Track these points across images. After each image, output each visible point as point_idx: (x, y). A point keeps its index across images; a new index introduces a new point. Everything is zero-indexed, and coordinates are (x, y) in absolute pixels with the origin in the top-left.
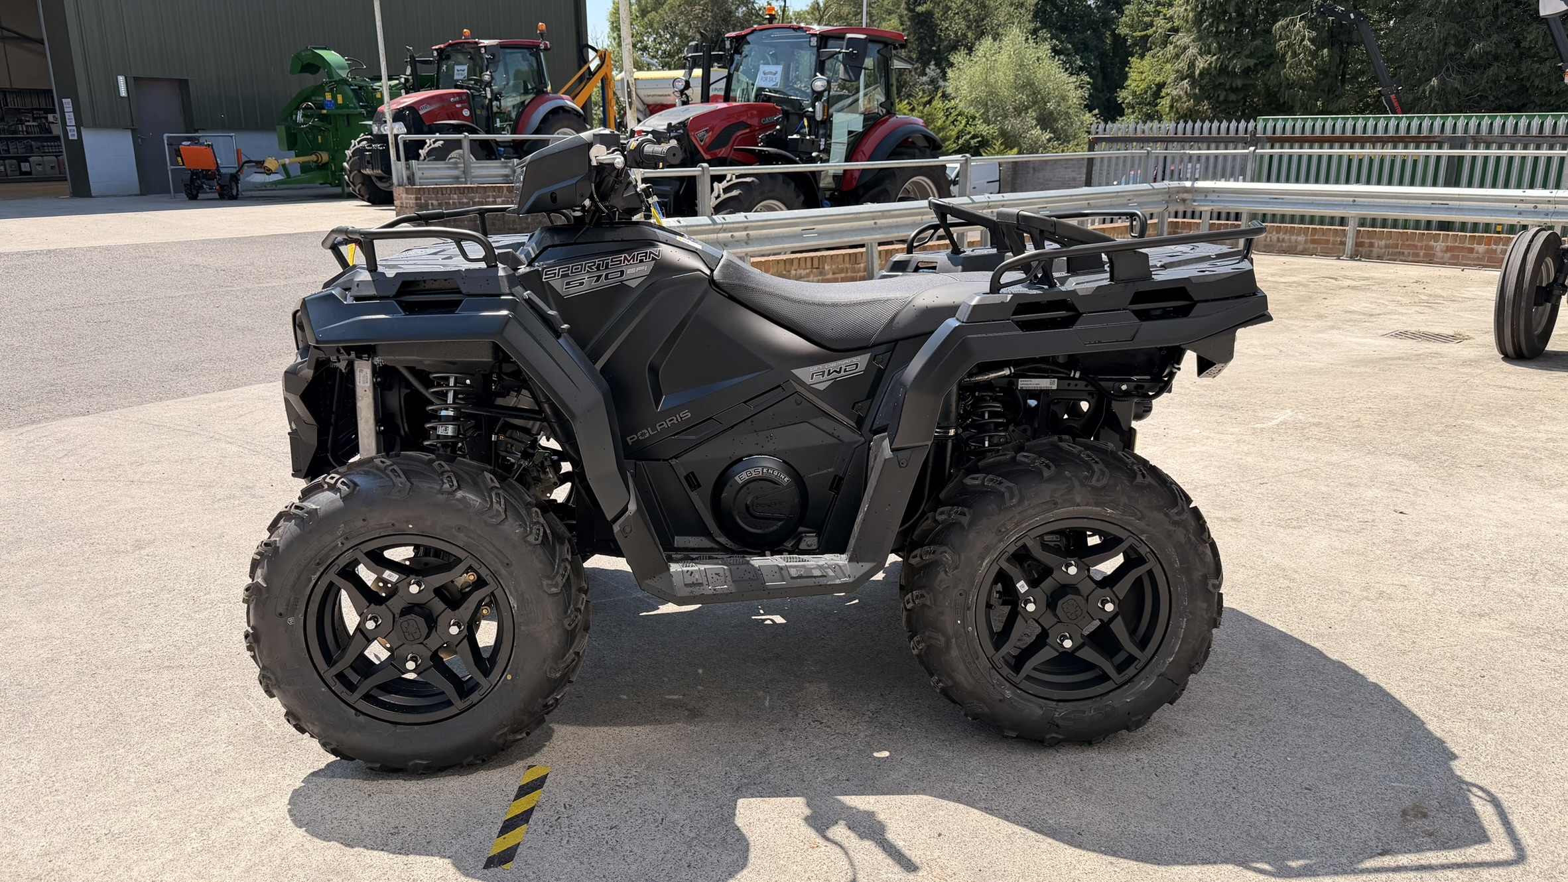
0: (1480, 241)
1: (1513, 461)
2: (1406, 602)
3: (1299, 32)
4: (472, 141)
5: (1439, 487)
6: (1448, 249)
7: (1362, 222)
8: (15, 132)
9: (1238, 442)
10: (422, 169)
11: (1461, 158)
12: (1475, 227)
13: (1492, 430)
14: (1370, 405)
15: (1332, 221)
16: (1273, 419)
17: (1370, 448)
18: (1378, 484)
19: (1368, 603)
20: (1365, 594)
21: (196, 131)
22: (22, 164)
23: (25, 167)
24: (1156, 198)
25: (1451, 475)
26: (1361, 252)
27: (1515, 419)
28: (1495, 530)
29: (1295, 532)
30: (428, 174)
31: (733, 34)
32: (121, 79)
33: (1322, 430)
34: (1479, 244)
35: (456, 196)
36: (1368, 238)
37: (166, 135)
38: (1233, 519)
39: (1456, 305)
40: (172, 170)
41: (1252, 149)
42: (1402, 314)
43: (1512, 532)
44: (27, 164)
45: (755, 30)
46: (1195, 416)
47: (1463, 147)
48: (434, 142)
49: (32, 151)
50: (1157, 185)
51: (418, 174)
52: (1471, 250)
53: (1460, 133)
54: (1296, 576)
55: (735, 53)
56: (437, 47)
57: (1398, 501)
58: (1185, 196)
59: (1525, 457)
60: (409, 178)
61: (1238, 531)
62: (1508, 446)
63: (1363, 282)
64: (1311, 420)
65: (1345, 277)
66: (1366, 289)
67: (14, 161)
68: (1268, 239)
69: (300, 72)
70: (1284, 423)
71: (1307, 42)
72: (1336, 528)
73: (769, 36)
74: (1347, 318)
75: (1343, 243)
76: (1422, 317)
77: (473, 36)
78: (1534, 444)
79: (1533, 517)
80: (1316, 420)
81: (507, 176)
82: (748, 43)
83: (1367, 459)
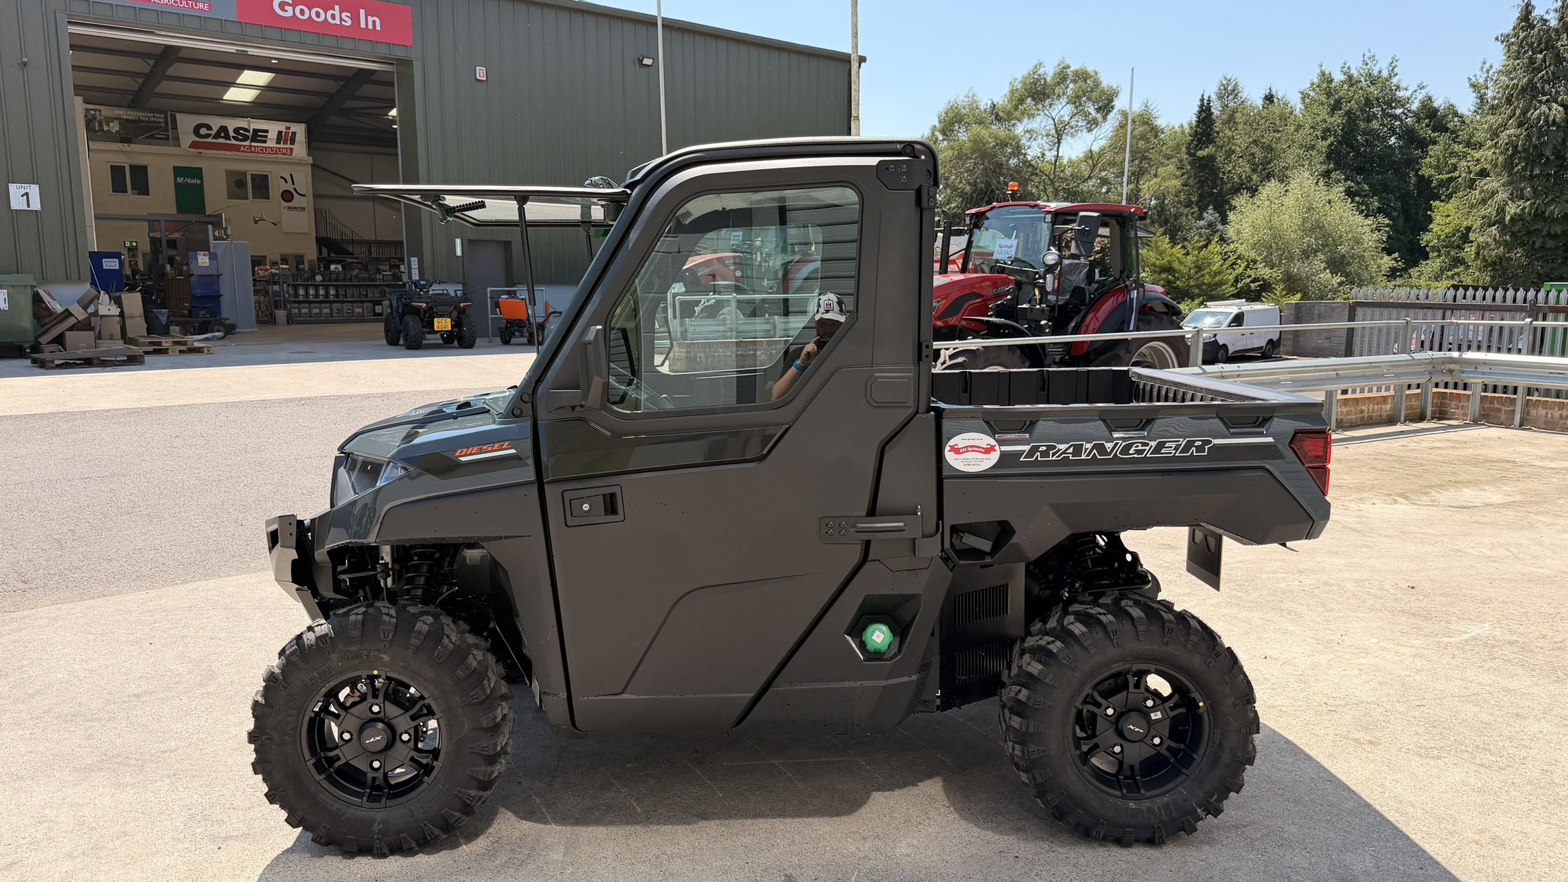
2: (1517, 851)
4: (739, 302)
8: (373, 280)
9: (1415, 656)
10: (695, 325)
16: (1465, 633)
19: (1475, 847)
20: (1477, 837)
21: (514, 285)
22: (376, 307)
23: (378, 309)
24: (1418, 369)
29: (1432, 762)
30: (699, 329)
31: (973, 211)
32: (458, 241)
33: (1515, 649)
35: (721, 350)
37: (489, 289)
38: (1371, 742)
40: (492, 318)
41: (1528, 320)
44: (380, 307)
45: (994, 207)
46: (1380, 623)
48: (708, 301)
49: (385, 296)
50: (1417, 356)
51: (691, 329)
54: (1411, 810)
55: (974, 227)
58: (1452, 366)
60: (682, 332)
61: (1371, 755)
64: (1508, 637)
67: (370, 304)
68: (1550, 415)
70: (1474, 638)
72: (1480, 762)
73: (1009, 211)
80: (1514, 638)
81: (768, 331)
82: (988, 218)
83: (1551, 688)
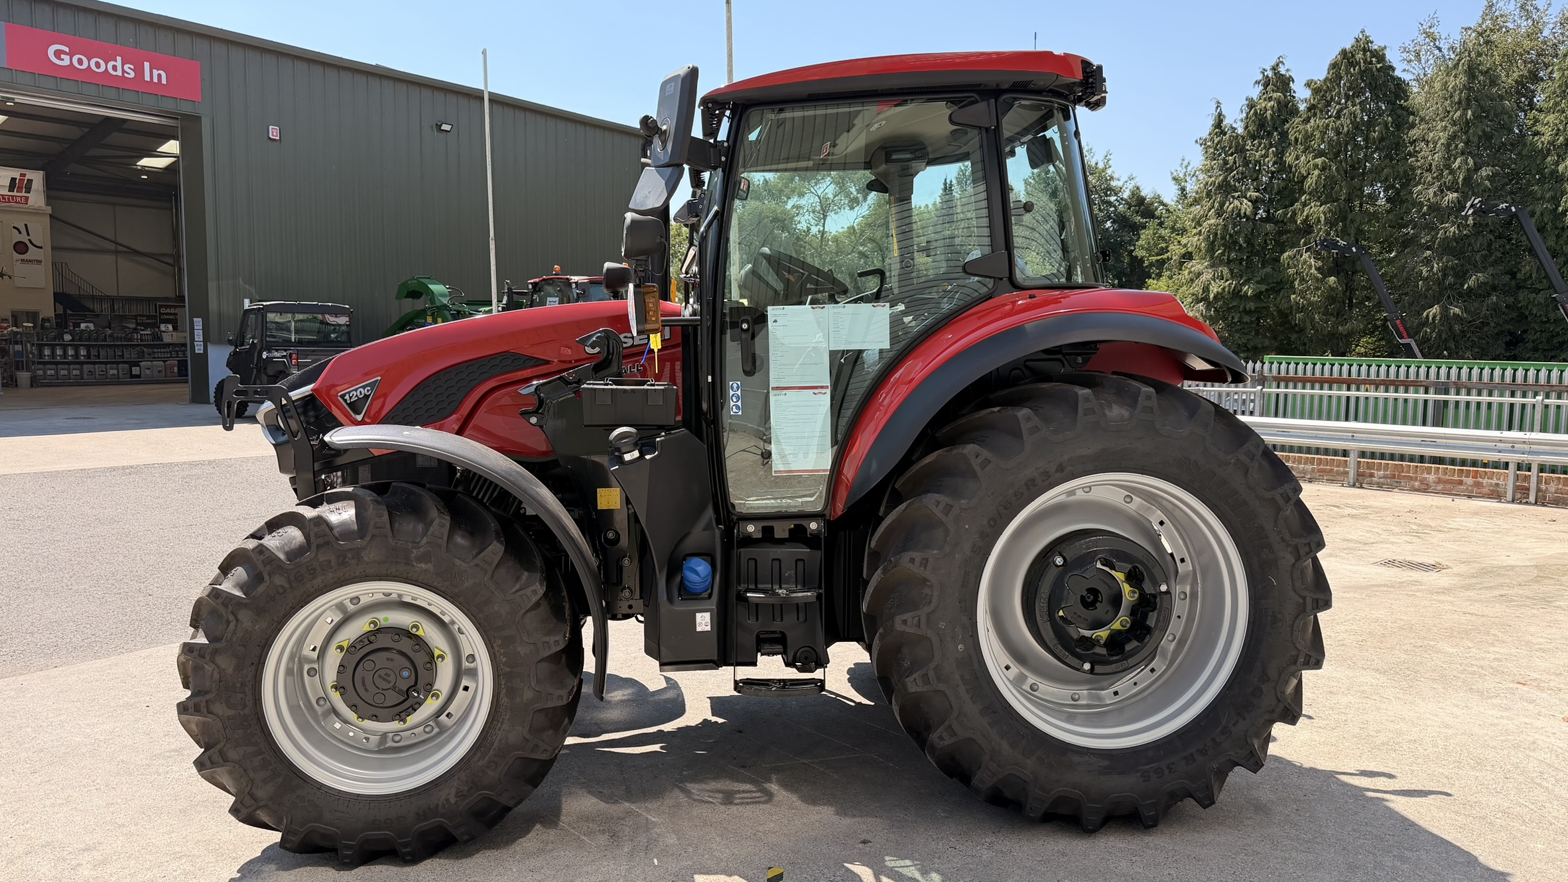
0: (1468, 474)
1: (1463, 676)
3: (1305, 262)
5: (1400, 696)
6: (1439, 481)
7: (1363, 454)
11: (1446, 403)
12: (1463, 462)
13: (1451, 650)
14: (1354, 627)
15: (1335, 452)
17: (1350, 663)
18: (1352, 693)
25: (1411, 687)
26: (1361, 481)
27: (1472, 641)
28: (1438, 730)
32: (247, 301)
34: (1467, 476)
36: (1368, 468)
39: (1441, 536)
41: (1259, 388)
42: (1393, 543)
43: (1450, 732)
47: (1447, 392)
52: (1461, 483)
53: (1443, 379)
56: (532, 281)
57: (1367, 706)
59: (1474, 673)
62: (1461, 664)
63: (1362, 511)
65: (1347, 505)
66: (1365, 518)
69: (406, 297)
71: (1313, 271)
74: (1345, 547)
75: (1347, 473)
76: (1410, 547)
77: (564, 272)
78: (1482, 663)
79: (1470, 720)
83: (1347, 672)
